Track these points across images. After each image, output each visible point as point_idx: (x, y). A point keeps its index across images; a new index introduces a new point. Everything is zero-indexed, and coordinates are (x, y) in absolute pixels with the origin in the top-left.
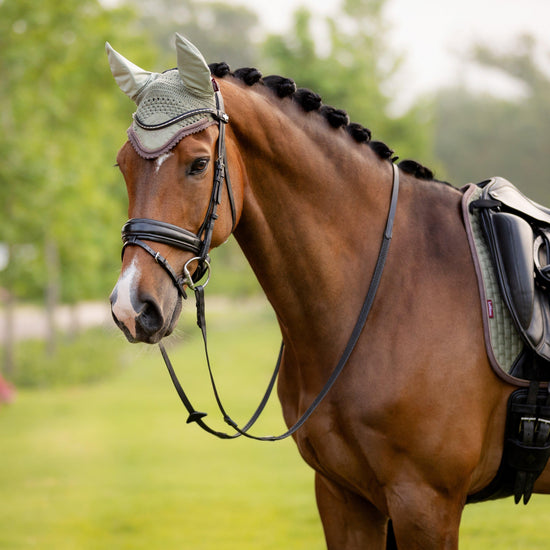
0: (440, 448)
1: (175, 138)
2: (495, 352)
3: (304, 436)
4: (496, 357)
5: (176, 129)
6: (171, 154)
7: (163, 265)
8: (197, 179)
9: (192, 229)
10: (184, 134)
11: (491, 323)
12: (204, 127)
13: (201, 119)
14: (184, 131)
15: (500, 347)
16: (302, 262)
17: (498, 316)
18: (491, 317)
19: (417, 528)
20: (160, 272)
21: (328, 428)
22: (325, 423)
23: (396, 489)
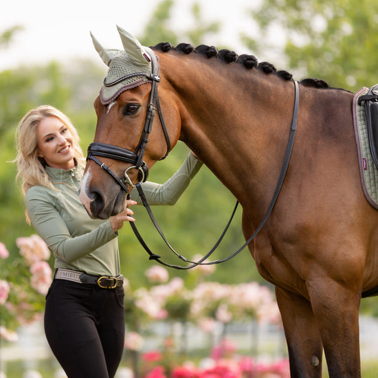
0: (335, 254)
1: (118, 92)
2: (369, 191)
3: (259, 262)
4: (370, 194)
5: (120, 86)
6: (116, 102)
7: (107, 171)
8: (132, 118)
9: (130, 148)
10: (124, 89)
11: (366, 173)
12: (138, 84)
13: (137, 80)
14: (124, 87)
15: (373, 188)
16: (237, 158)
17: (370, 168)
18: (366, 169)
19: (325, 307)
20: (106, 175)
21: (271, 254)
22: (268, 251)
23: (311, 283)
